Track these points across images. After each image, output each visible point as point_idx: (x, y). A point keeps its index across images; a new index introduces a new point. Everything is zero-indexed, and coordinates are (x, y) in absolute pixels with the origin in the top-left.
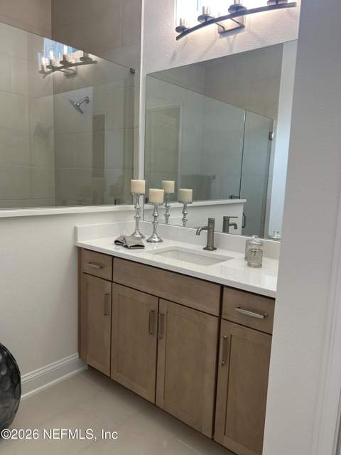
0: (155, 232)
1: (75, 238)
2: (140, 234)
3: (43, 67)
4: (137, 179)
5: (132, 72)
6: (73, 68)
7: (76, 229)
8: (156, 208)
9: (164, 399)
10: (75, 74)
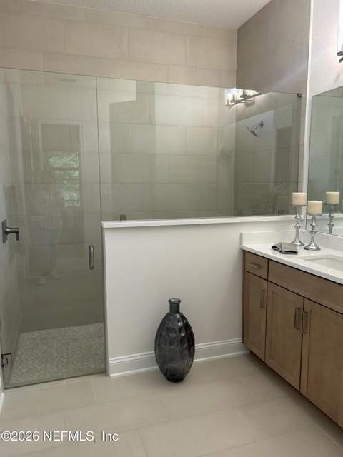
0: (312, 240)
1: (241, 242)
2: (300, 242)
3: (228, 101)
4: (302, 192)
5: (299, 96)
6: (252, 99)
7: (241, 235)
8: (314, 219)
9: (307, 388)
10: (253, 103)
